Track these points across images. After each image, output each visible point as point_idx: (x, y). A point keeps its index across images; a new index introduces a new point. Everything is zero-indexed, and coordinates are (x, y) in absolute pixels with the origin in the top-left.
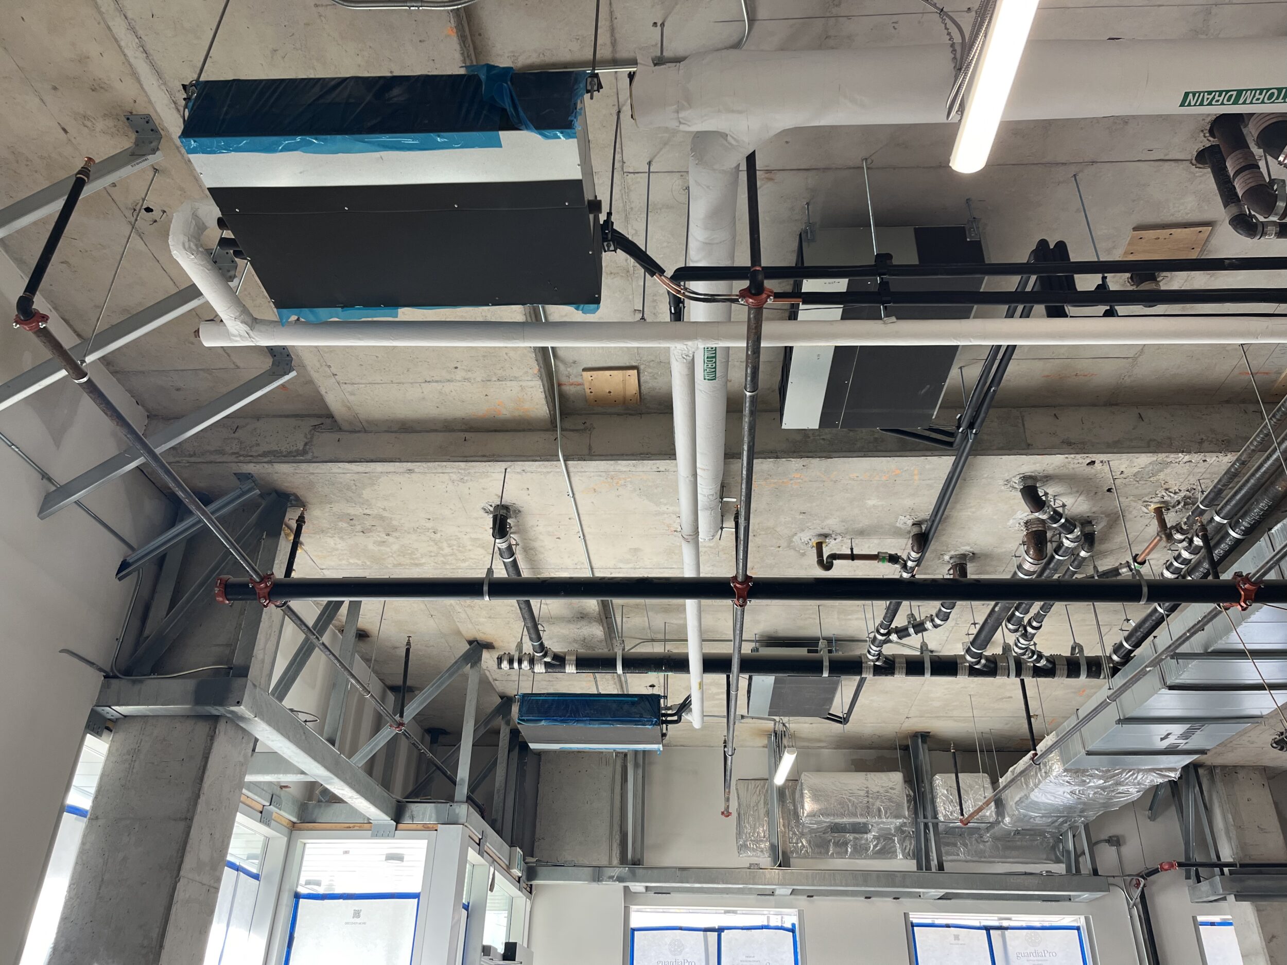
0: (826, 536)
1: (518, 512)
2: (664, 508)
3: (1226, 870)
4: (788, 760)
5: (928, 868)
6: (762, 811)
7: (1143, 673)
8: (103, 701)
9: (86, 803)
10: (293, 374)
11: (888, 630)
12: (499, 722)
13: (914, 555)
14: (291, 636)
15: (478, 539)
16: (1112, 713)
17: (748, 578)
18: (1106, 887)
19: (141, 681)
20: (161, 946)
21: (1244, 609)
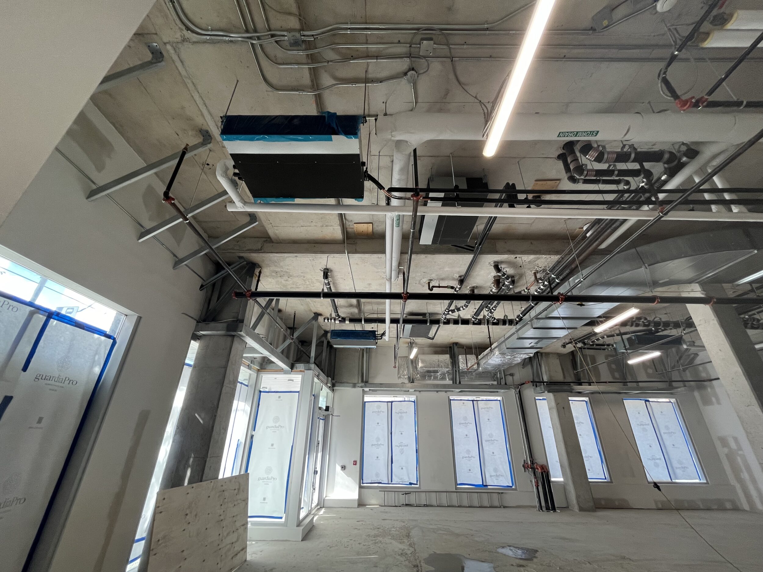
0: (431, 280)
1: (331, 271)
2: (380, 270)
3: (545, 384)
4: (415, 351)
5: (456, 383)
6: (406, 366)
7: (527, 324)
8: (197, 329)
9: (192, 363)
10: (257, 223)
11: (449, 310)
12: (323, 339)
13: (459, 286)
14: (257, 311)
15: (318, 280)
16: (515, 336)
17: (407, 293)
18: (508, 389)
19: (209, 324)
20: (218, 407)
21: (560, 304)
